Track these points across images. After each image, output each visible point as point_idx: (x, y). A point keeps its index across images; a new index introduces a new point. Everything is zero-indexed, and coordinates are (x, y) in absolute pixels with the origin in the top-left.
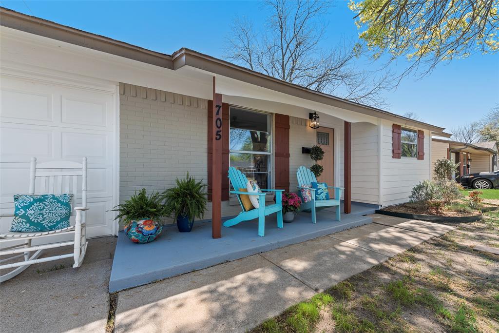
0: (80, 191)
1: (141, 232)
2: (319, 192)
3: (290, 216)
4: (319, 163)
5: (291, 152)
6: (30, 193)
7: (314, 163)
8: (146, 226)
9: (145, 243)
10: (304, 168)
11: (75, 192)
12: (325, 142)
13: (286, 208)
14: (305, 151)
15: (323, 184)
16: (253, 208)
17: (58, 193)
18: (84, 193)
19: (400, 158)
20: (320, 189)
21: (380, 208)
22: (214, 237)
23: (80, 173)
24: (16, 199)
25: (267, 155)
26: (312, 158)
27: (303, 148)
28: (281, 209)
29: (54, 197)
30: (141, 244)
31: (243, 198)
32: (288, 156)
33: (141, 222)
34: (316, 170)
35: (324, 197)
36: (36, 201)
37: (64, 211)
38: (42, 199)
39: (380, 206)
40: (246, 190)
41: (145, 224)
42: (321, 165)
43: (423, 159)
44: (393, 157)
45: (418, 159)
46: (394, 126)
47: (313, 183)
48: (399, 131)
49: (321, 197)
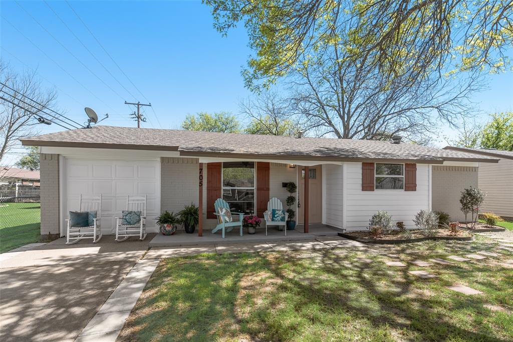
0: (144, 210)
1: (166, 230)
2: (276, 216)
3: (251, 230)
4: (293, 195)
5: (271, 186)
6: (127, 210)
8: (168, 228)
9: (167, 235)
10: (276, 199)
11: (142, 211)
14: (285, 185)
17: (136, 211)
18: (145, 211)
19: (374, 190)
20: (277, 214)
21: (344, 232)
22: (199, 236)
23: (144, 202)
24: (123, 212)
25: (253, 190)
26: (288, 191)
28: (242, 225)
29: (134, 212)
32: (268, 189)
33: (166, 225)
34: (291, 200)
35: (279, 219)
36: (129, 213)
37: (138, 218)
38: (130, 213)
39: (344, 231)
41: (167, 226)
42: (294, 196)
43: (415, 190)
44: (363, 190)
45: (405, 190)
46: (364, 164)
47: (273, 210)
48: (372, 168)
49: (276, 219)
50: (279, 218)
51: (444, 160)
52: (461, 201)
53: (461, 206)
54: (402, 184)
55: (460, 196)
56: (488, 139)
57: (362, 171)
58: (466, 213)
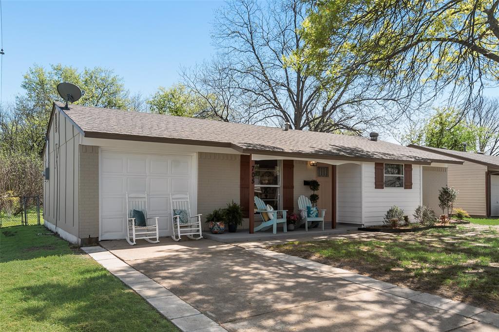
0: (188, 209)
1: (219, 228)
2: (311, 212)
3: (292, 226)
4: (316, 192)
5: (295, 184)
7: (312, 193)
8: (221, 225)
9: (221, 234)
10: (304, 196)
12: (325, 175)
13: (289, 222)
14: (306, 183)
15: (315, 208)
16: (269, 219)
19: (383, 188)
20: (312, 211)
21: (363, 227)
22: (251, 233)
23: (187, 200)
25: (277, 187)
26: (311, 189)
27: (305, 181)
28: (286, 221)
30: (219, 234)
31: (264, 215)
32: (293, 187)
33: (218, 223)
34: (314, 198)
39: (362, 225)
40: (266, 210)
42: (317, 194)
43: (411, 188)
44: (376, 188)
45: (405, 188)
46: (376, 164)
47: (307, 207)
48: (382, 168)
49: (312, 216)
50: (314, 215)
51: (432, 162)
52: (439, 198)
53: (439, 202)
54: (402, 182)
55: (438, 194)
56: (433, 136)
57: (375, 170)
58: (443, 208)
